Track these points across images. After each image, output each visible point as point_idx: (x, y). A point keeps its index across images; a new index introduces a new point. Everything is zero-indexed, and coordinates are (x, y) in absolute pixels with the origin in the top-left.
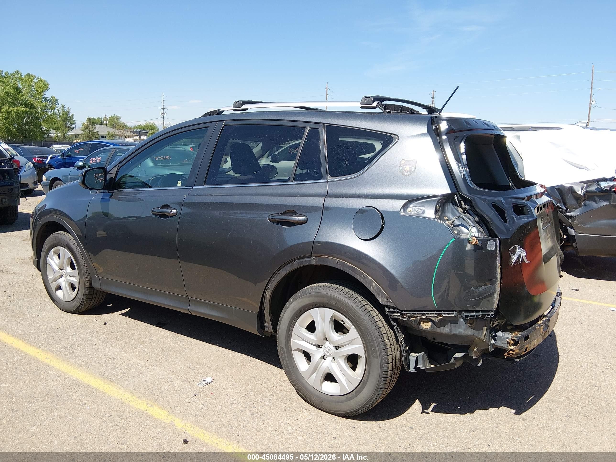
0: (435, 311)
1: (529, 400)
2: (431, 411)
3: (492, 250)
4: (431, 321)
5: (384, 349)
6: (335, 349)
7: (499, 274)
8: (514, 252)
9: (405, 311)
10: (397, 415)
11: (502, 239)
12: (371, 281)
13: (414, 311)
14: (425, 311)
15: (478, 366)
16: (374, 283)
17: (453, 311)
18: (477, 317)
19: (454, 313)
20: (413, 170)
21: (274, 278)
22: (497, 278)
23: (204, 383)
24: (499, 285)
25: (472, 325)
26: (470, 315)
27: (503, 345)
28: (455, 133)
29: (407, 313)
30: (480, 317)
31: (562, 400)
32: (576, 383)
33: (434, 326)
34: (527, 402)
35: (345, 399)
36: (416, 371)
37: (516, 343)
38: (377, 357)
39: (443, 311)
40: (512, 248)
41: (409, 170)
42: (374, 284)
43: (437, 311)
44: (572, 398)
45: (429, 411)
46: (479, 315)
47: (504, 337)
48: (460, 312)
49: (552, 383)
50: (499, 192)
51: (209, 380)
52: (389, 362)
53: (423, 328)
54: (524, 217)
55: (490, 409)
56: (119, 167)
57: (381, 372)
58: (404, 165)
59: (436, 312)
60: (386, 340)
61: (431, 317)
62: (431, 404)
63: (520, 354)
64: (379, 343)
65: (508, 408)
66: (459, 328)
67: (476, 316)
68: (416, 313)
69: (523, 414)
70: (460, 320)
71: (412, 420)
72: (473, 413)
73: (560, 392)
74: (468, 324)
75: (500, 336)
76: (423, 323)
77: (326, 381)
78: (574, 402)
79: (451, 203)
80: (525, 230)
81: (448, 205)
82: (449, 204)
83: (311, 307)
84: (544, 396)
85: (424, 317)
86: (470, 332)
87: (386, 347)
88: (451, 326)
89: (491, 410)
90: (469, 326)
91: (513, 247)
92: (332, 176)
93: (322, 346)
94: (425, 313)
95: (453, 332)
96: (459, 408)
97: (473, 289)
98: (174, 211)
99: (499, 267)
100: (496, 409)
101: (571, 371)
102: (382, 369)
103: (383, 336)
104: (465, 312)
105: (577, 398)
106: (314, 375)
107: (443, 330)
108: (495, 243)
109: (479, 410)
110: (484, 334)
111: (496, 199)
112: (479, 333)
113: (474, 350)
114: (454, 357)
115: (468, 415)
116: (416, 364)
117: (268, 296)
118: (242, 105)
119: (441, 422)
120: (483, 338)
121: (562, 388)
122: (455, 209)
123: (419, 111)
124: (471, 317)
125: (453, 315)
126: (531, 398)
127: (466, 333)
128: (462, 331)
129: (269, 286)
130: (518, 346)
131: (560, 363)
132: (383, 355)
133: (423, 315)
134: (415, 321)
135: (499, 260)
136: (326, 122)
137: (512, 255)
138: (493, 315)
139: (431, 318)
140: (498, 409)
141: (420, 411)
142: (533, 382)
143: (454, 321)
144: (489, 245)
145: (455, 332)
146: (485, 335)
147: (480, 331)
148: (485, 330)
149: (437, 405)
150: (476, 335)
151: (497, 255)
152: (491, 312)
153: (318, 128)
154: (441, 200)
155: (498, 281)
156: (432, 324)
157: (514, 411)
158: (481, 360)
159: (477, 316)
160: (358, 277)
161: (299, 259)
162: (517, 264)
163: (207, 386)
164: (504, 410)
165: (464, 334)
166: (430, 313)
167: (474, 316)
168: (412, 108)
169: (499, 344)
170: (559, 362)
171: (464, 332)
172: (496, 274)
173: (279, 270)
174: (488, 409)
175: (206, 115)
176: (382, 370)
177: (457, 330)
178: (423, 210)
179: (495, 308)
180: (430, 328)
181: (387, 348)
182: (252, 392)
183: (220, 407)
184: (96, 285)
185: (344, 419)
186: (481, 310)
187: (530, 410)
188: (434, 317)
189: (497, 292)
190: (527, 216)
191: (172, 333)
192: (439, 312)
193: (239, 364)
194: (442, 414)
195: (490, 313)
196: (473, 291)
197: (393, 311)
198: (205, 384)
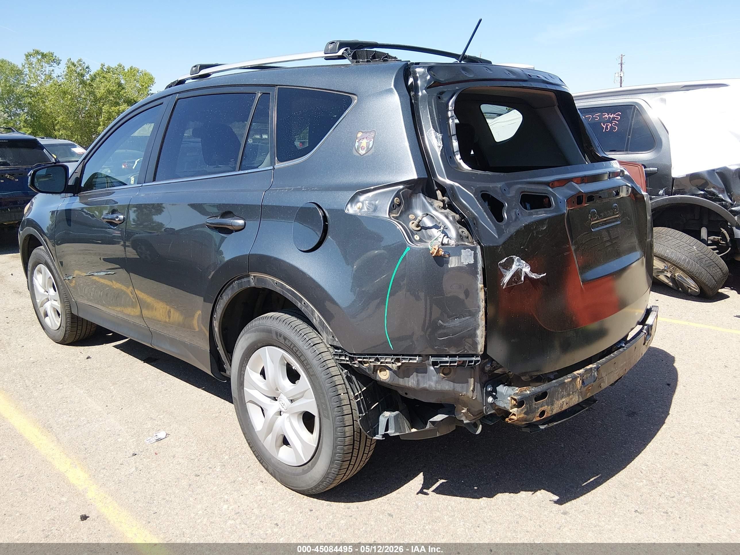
0: (391, 355)
1: (589, 481)
2: (432, 491)
3: (469, 264)
4: (390, 369)
5: (338, 407)
6: (289, 403)
7: (483, 300)
8: (508, 265)
9: (354, 354)
10: (382, 494)
11: (486, 247)
12: (313, 312)
13: (365, 355)
14: (379, 355)
15: (477, 433)
16: (317, 313)
17: (416, 356)
18: (452, 364)
19: (417, 358)
20: (370, 146)
21: (218, 306)
22: (479, 307)
23: (154, 439)
24: (483, 317)
25: (449, 376)
26: (439, 361)
27: (505, 405)
28: (442, 87)
29: (357, 356)
30: (456, 364)
31: (641, 484)
32: (675, 459)
33: (394, 377)
34: (583, 485)
35: (301, 471)
36: (384, 438)
37: (520, 404)
38: (329, 418)
39: (403, 355)
40: (504, 261)
41: (365, 146)
42: (316, 316)
43: (394, 355)
44: (658, 482)
45: (429, 491)
46: (455, 362)
47: (506, 392)
48: (428, 356)
49: (637, 456)
50: (502, 174)
51: (162, 435)
52: (347, 425)
53: (380, 378)
54: (538, 212)
55: (522, 492)
56: (85, 163)
57: (335, 439)
58: (361, 139)
59: (392, 357)
60: (342, 394)
61: (387, 363)
62: (438, 481)
63: (531, 419)
64: (331, 398)
65: (549, 493)
66: (429, 380)
67: (450, 364)
68: (368, 356)
69: (568, 504)
70: (429, 368)
71: (398, 504)
72: (492, 497)
73: (644, 472)
74: (441, 374)
75: (502, 391)
76: (380, 372)
77: (285, 445)
78: (659, 488)
79: (421, 194)
80: (535, 232)
81: (417, 197)
82: (419, 195)
83: (259, 345)
84: (614, 477)
85: (379, 363)
86: (447, 386)
87: (341, 403)
88: (417, 376)
89: (523, 494)
90: (444, 378)
91: (506, 258)
92: (281, 160)
93: (277, 398)
94: (379, 357)
95: (422, 385)
96: (476, 488)
97: (442, 323)
98: (122, 217)
99: (482, 289)
100: (531, 493)
101: (677, 439)
102: (336, 434)
103: (336, 388)
104: (433, 356)
105: (666, 483)
106: (270, 436)
107: (409, 382)
108: (474, 254)
109: (503, 493)
110: (471, 389)
111: (491, 185)
112: (462, 387)
113: (463, 411)
114: (430, 421)
115: (484, 500)
116: (387, 429)
117: (216, 329)
118: (200, 69)
119: (438, 508)
120: (470, 394)
121: (649, 466)
122: (429, 202)
123: (397, 57)
124: (441, 364)
125: (415, 361)
126: (592, 480)
127: (439, 387)
128: (433, 384)
129: (215, 316)
130: (523, 409)
131: (664, 426)
132: (337, 415)
133: (377, 360)
134: (368, 368)
135: (481, 279)
136: (279, 84)
137: (505, 270)
138: (478, 361)
139: (387, 365)
140: (533, 494)
141: (416, 490)
142: (608, 454)
143: (421, 369)
144: (463, 256)
145: (424, 386)
146: (473, 391)
147: (465, 385)
148: (472, 383)
149: (447, 482)
150: (457, 390)
151: (478, 271)
152: (475, 357)
153: (269, 92)
154: (404, 190)
155: (481, 311)
156: (391, 374)
157: (556, 498)
158: (481, 426)
159: (451, 362)
160: (299, 305)
161: (238, 279)
162: (515, 284)
163: (156, 444)
164: (541, 495)
165: (435, 388)
166: (385, 357)
167: (447, 362)
168: (388, 54)
169: (501, 404)
170: (665, 424)
171: (436, 386)
172: (477, 300)
173: (222, 295)
174: (517, 493)
175: (170, 86)
176: (337, 436)
177: (426, 382)
178: (375, 205)
179: (481, 351)
180: (388, 379)
181: (343, 404)
182: (207, 454)
183: (155, 472)
184: (75, 312)
185: (306, 497)
186: (457, 353)
187: (582, 498)
188: (389, 363)
189: (480, 327)
190: (545, 211)
191: (159, 370)
192: (397, 356)
193: (214, 415)
194: (446, 496)
195: (474, 359)
196: (441, 325)
197: (340, 354)
198: (155, 441)
